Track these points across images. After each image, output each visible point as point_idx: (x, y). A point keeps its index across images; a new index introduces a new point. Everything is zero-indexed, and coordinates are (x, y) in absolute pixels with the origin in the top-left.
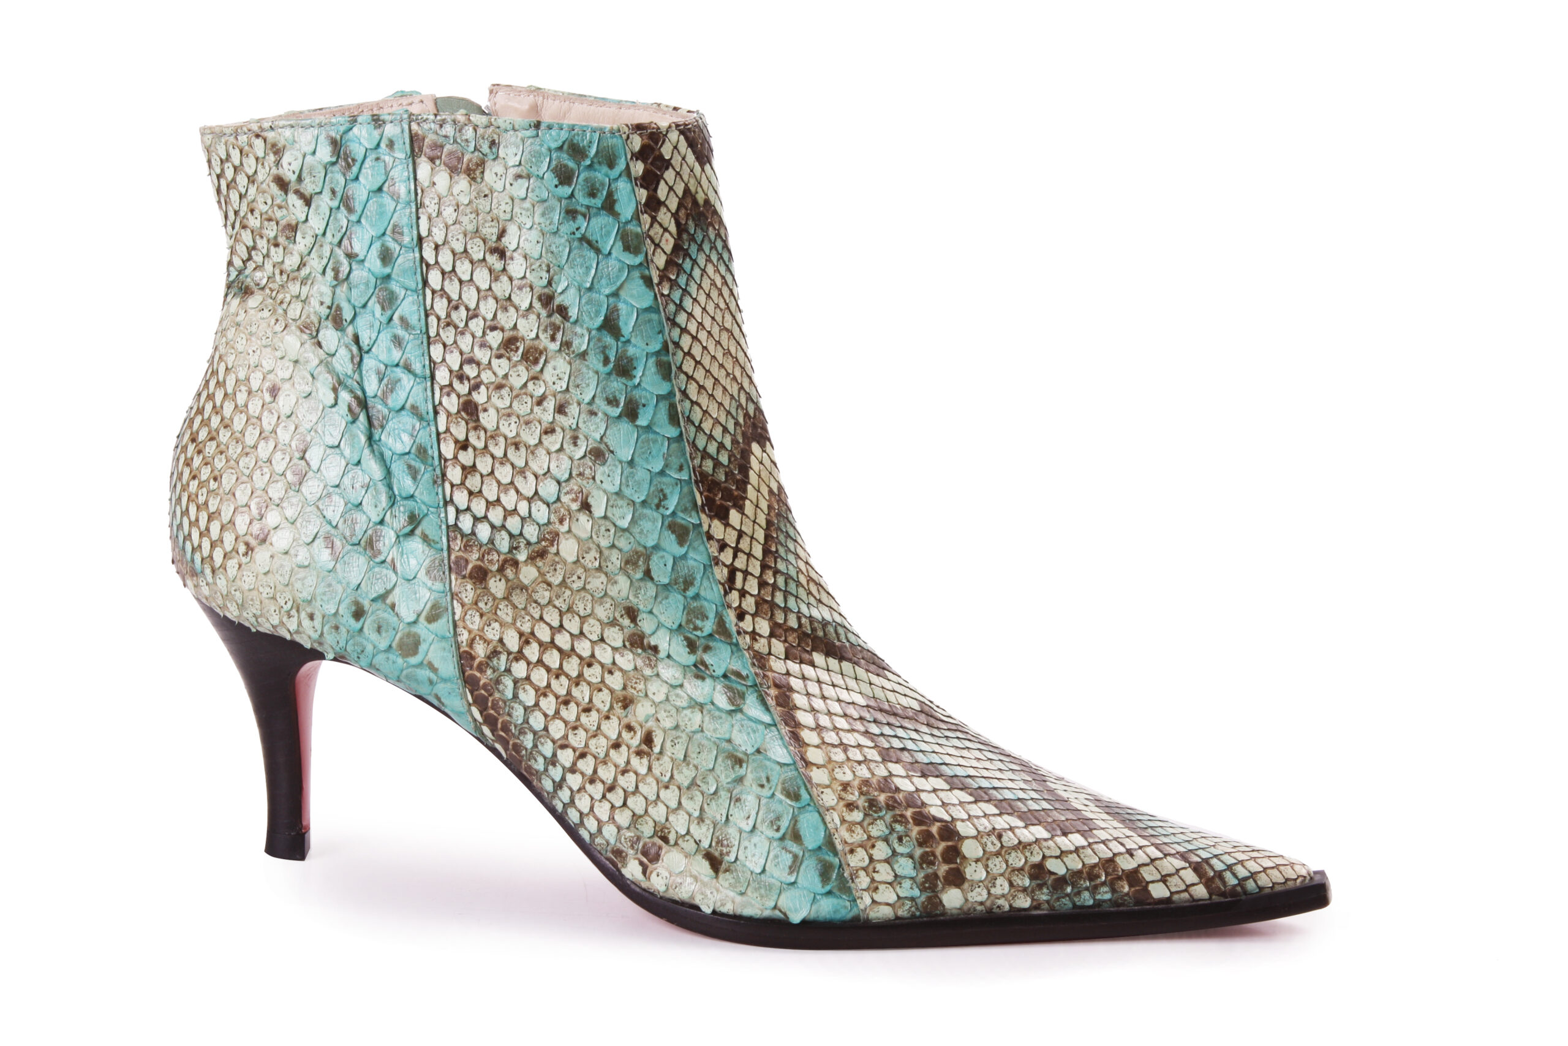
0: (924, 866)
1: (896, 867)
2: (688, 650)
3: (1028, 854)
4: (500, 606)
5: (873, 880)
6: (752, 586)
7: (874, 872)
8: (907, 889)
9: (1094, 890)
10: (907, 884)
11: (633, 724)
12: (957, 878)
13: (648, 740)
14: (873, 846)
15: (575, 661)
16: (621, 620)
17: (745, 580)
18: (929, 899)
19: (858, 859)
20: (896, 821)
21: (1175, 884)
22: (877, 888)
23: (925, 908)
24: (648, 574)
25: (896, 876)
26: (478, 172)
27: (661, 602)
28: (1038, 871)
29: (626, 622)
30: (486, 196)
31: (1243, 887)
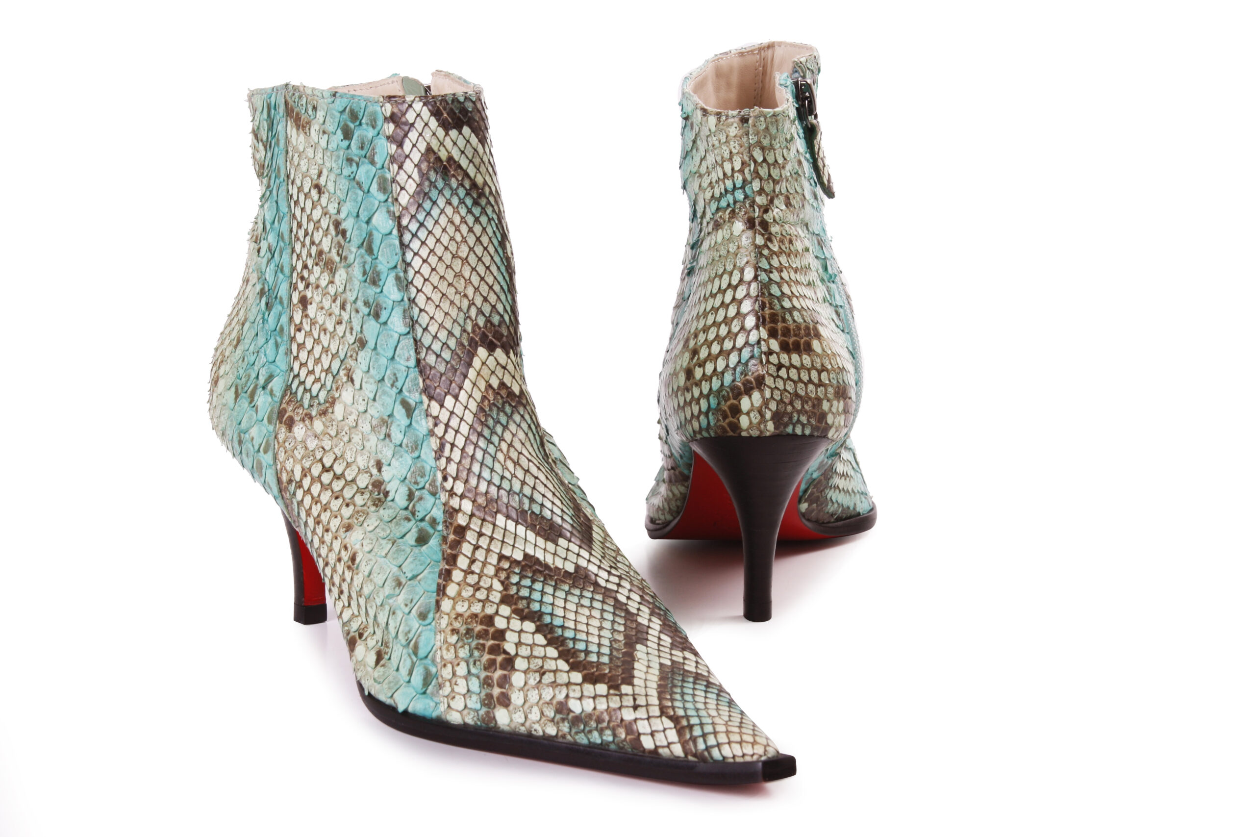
0: (485, 686)
1: (470, 683)
2: (407, 497)
3: (557, 692)
4: (298, 447)
5: (453, 690)
6: (456, 455)
7: (455, 684)
8: (474, 703)
9: (601, 732)
10: (475, 698)
11: (348, 545)
12: (505, 701)
13: (353, 559)
14: (458, 664)
15: (329, 493)
16: (371, 469)
17: (452, 450)
18: (487, 713)
19: (447, 673)
20: (477, 648)
21: (661, 740)
22: (454, 697)
23: (483, 720)
24: (388, 436)
25: (468, 691)
26: (307, 128)
27: (398, 459)
28: (562, 708)
29: (374, 471)
30: (312, 146)
31: (709, 753)
